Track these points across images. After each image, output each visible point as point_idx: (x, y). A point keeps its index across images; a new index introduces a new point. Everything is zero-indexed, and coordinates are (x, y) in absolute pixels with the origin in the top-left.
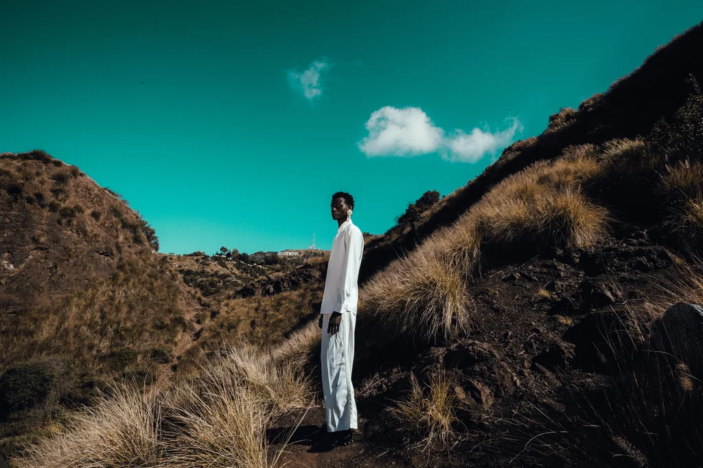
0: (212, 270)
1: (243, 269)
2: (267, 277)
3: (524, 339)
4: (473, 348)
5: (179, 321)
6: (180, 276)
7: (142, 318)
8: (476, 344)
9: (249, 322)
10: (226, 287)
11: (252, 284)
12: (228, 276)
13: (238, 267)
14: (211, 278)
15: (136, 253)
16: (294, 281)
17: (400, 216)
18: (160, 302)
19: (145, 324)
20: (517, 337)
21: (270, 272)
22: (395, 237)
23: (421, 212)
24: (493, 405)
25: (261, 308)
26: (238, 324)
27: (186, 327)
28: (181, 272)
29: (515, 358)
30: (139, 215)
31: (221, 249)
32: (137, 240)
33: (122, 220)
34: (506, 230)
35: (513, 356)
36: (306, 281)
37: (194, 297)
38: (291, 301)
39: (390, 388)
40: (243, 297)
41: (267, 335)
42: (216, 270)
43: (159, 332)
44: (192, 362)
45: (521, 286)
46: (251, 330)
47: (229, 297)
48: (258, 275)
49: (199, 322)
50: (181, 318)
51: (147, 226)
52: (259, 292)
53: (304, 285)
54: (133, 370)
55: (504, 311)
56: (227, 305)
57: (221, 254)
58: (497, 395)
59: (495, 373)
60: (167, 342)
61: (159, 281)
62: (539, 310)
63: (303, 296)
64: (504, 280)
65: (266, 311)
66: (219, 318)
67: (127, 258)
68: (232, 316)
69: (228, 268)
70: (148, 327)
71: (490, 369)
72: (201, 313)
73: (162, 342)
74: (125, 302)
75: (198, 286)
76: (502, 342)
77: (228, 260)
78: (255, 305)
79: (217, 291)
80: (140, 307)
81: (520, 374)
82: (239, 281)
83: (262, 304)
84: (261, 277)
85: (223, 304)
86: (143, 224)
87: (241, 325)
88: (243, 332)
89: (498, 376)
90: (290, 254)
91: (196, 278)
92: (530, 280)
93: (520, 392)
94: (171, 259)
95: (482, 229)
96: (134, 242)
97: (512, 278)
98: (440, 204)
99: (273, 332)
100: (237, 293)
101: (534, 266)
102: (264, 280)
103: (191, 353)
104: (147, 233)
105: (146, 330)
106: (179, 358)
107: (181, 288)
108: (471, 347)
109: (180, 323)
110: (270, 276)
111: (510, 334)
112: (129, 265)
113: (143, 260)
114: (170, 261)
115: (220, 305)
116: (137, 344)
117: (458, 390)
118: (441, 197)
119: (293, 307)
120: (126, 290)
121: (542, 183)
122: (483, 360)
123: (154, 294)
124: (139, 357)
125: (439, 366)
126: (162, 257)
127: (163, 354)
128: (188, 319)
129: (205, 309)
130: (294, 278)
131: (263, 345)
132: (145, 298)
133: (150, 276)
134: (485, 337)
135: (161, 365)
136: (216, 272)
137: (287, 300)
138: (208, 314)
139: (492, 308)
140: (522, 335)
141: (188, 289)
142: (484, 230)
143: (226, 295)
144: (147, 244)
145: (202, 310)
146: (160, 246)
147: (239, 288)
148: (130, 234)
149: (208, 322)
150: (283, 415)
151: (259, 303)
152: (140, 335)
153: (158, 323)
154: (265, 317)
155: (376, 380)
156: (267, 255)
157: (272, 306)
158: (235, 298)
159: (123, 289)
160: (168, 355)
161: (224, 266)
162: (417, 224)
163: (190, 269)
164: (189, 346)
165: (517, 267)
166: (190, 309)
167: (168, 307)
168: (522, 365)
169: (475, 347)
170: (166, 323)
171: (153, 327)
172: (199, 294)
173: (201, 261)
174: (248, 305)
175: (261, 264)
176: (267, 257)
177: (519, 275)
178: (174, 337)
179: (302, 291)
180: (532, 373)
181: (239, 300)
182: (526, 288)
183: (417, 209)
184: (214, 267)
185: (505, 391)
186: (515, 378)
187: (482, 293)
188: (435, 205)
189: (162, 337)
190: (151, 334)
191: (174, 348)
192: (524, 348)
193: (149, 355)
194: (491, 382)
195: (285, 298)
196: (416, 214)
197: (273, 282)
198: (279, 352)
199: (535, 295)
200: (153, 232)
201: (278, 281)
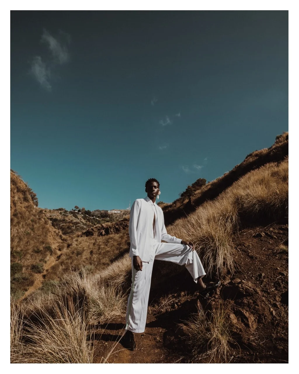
0: (69, 219)
1: (87, 219)
2: (102, 225)
3: (274, 280)
4: (242, 286)
5: (48, 249)
6: (50, 222)
7: (26, 246)
8: (243, 283)
9: (89, 251)
10: (77, 230)
11: (92, 229)
12: (79, 223)
13: (84, 218)
14: (68, 224)
15: (25, 207)
16: (117, 228)
17: (182, 193)
18: (37, 237)
19: (28, 250)
20: (268, 278)
21: (103, 222)
22: (178, 205)
23: (195, 191)
24: (257, 329)
25: (97, 243)
26: (83, 252)
27: (52, 252)
28: (51, 219)
29: (268, 293)
30: (28, 185)
31: (75, 207)
32: (26, 199)
33: (17, 188)
34: (255, 204)
35: (267, 292)
36: (124, 228)
37: (57, 235)
38: (115, 240)
39: (180, 307)
40: (87, 236)
41: (100, 260)
42: (71, 219)
43: (36, 254)
44: (55, 274)
45: (266, 241)
46: (90, 256)
47: (78, 236)
48: (96, 223)
49: (60, 250)
50: (49, 247)
51: (32, 191)
52: (96, 234)
53: (123, 231)
54: (20, 276)
55: (256, 258)
56: (77, 241)
57: (75, 210)
58: (259, 321)
59: (258, 306)
60: (40, 261)
61: (38, 224)
62: (280, 259)
63: (122, 237)
64: (254, 237)
65: (99, 245)
66: (71, 248)
67: (19, 210)
68: (80, 247)
69: (78, 219)
70: (30, 251)
71: (255, 302)
72: (61, 244)
73: (38, 261)
74: (17, 236)
75: (61, 228)
76: (258, 280)
77: (79, 214)
78: (93, 241)
79: (72, 232)
80: (26, 239)
81: (275, 306)
82: (85, 227)
83: (98, 241)
84: (97, 225)
85: (74, 239)
86: (29, 190)
87: (85, 253)
88: (85, 257)
89: (260, 308)
90: (115, 212)
91: (60, 223)
92: (272, 238)
93: (276, 320)
94: (45, 211)
95: (238, 202)
96: (24, 200)
97: (259, 236)
98: (207, 186)
99: (103, 258)
100: (83, 234)
101: (274, 229)
102: (99, 227)
103: (54, 268)
104: (32, 196)
105: (28, 253)
106: (47, 270)
107: (50, 229)
108: (240, 285)
109: (49, 250)
110: (103, 225)
111: (263, 275)
112: (20, 213)
113: (29, 211)
114: (45, 213)
115: (73, 240)
116: (23, 261)
117: (232, 316)
118: (207, 182)
119: (115, 244)
120: (18, 229)
121: (274, 176)
122: (249, 295)
123: (34, 232)
124: (24, 269)
125: (217, 297)
126: (40, 210)
127: (38, 268)
128: (54, 248)
129: (64, 242)
130: (117, 227)
131: (97, 265)
132: (28, 234)
133: (32, 221)
134: (245, 275)
135: (36, 274)
136: (72, 221)
137: (113, 240)
138: (66, 245)
139: (248, 255)
140: (271, 277)
141: (54, 230)
142: (239, 204)
143: (76, 235)
144: (31, 202)
145: (62, 243)
146: (39, 204)
147: (84, 231)
148: (21, 196)
149: (65, 250)
150: (107, 320)
151: (96, 240)
152: (25, 256)
153: (36, 249)
154: (99, 248)
155: (169, 299)
156: (102, 212)
157: (104, 243)
158: (82, 236)
159: (16, 228)
160: (41, 268)
161: (76, 217)
162: (193, 198)
163: (57, 218)
164: (53, 264)
165: (262, 228)
166: (55, 242)
167: (42, 240)
168: (275, 299)
169: (243, 285)
170: (40, 249)
171: (33, 252)
172: (61, 233)
173: (63, 213)
174: (89, 241)
175: (98, 217)
176: (102, 213)
177: (264, 234)
178: (45, 258)
179: (121, 234)
180: (282, 305)
181: (84, 238)
182: (269, 242)
183: (193, 189)
184: (70, 217)
185: (265, 319)
186: (272, 309)
187: (240, 245)
188: (203, 187)
189: (37, 258)
190: (32, 256)
191: (44, 264)
192: (274, 286)
193: (30, 268)
194: (254, 312)
195: (111, 238)
196: (192, 192)
197: (105, 228)
198: (106, 273)
199: (277, 248)
200: (35, 196)
201: (108, 228)
